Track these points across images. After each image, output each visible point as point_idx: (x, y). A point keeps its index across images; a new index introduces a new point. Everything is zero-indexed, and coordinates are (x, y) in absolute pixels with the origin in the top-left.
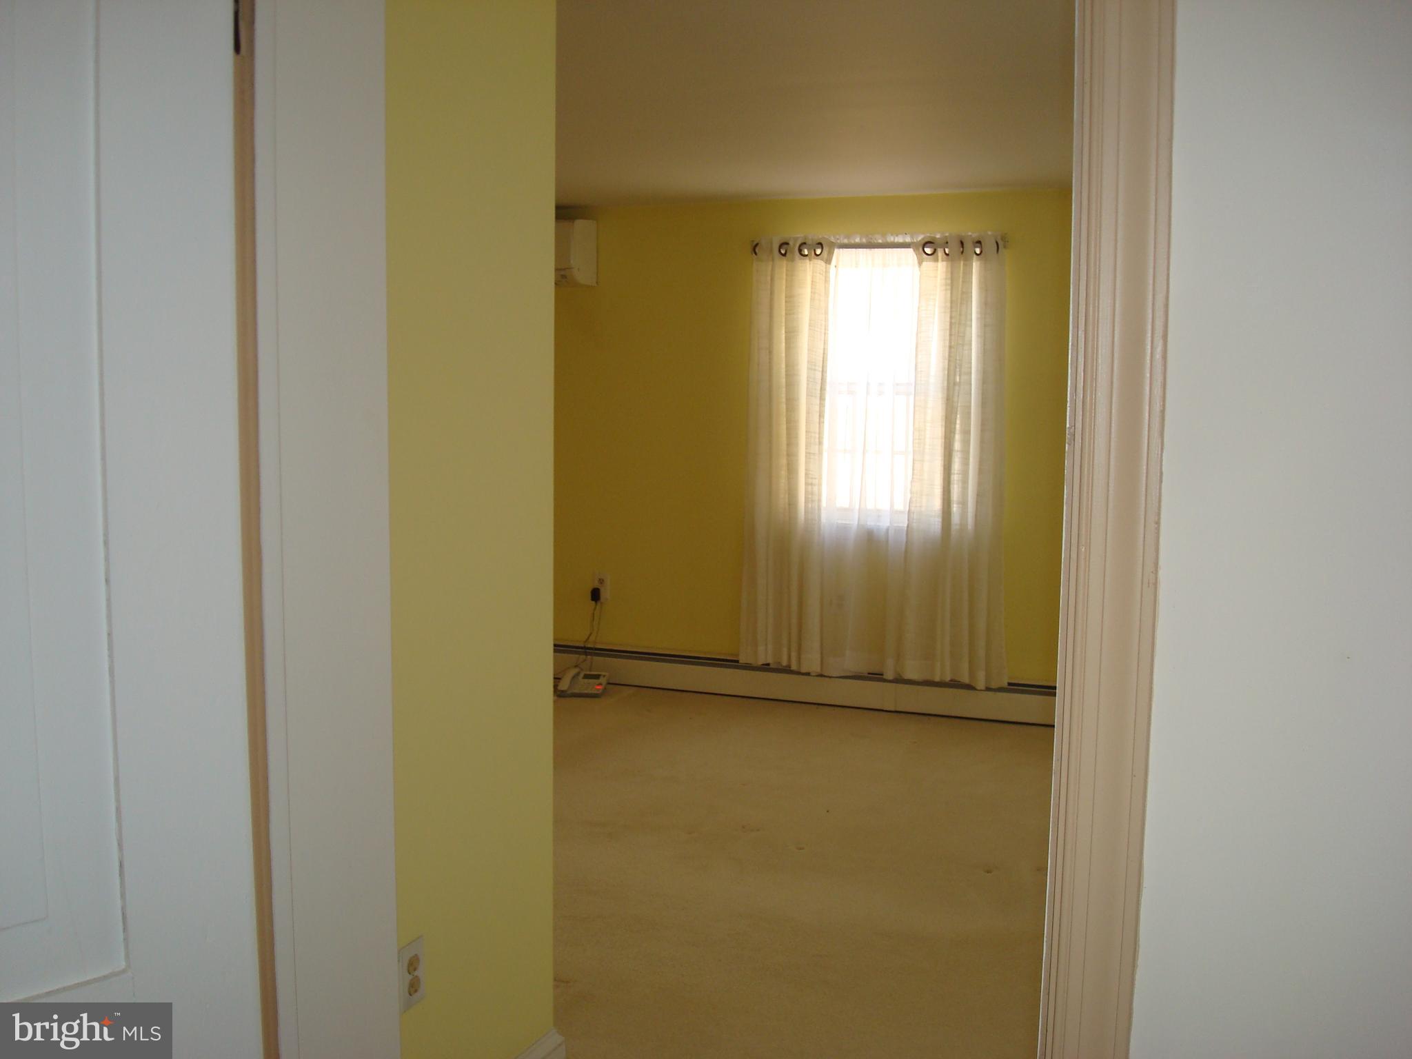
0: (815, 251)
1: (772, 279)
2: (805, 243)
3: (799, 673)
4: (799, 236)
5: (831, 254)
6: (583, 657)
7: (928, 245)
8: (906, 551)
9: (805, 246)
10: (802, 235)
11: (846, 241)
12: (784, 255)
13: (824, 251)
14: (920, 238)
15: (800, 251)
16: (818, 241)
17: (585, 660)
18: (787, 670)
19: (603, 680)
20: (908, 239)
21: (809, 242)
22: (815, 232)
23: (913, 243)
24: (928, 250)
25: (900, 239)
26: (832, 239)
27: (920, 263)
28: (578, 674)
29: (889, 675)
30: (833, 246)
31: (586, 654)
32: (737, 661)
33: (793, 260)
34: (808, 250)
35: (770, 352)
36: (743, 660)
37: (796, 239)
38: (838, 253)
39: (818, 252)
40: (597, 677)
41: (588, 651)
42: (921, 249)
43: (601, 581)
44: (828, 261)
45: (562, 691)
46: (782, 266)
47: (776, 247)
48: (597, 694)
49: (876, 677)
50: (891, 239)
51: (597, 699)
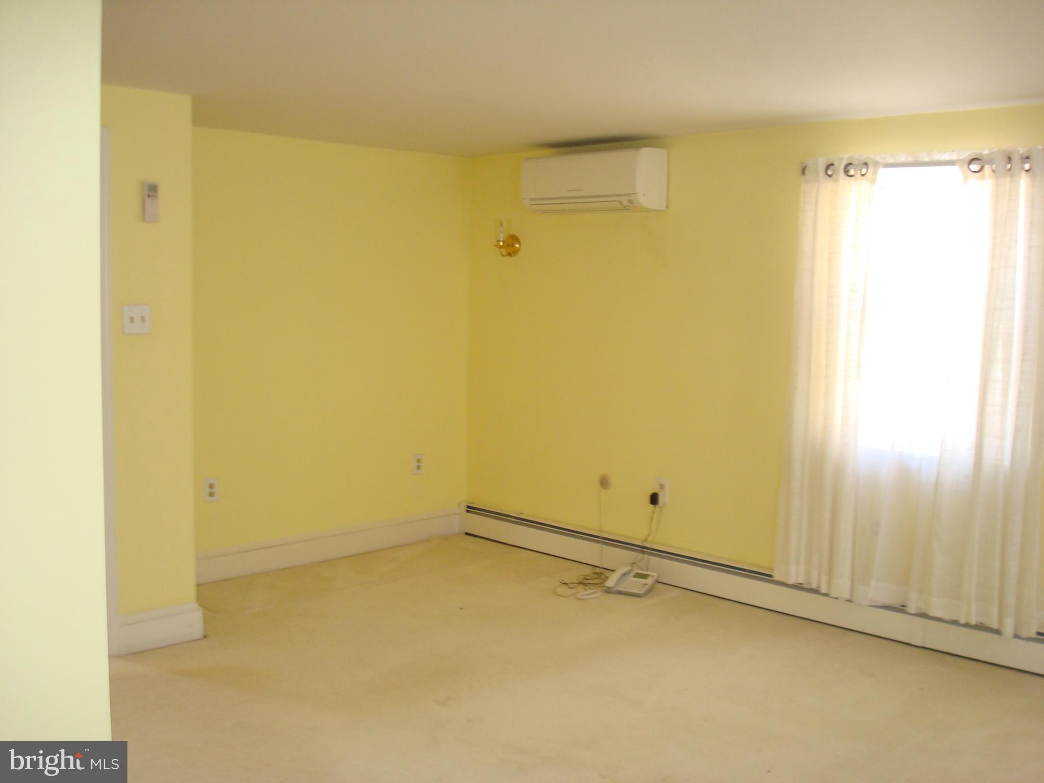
0: (861, 170)
1: (817, 201)
2: (850, 164)
3: (826, 595)
4: (845, 156)
5: (875, 173)
6: (640, 555)
7: (976, 161)
8: (937, 483)
9: (851, 166)
10: (847, 156)
11: (891, 161)
12: (830, 176)
13: (869, 170)
14: (967, 154)
15: (846, 172)
16: (865, 162)
17: (642, 559)
18: (816, 591)
19: (649, 581)
20: (954, 157)
21: (855, 162)
22: (858, 152)
23: (959, 160)
24: (974, 167)
25: (946, 157)
26: (878, 159)
27: (965, 179)
28: (630, 571)
29: (912, 609)
30: (877, 164)
31: (644, 553)
32: (770, 576)
33: (837, 180)
34: (854, 170)
35: (813, 274)
36: (777, 577)
37: (841, 159)
38: (882, 172)
39: (864, 171)
40: (644, 576)
41: (645, 550)
42: (966, 166)
43: (662, 487)
44: (873, 181)
45: (609, 588)
46: (826, 186)
47: (821, 168)
48: (639, 594)
49: (901, 609)
50: (937, 157)
51: (637, 599)
